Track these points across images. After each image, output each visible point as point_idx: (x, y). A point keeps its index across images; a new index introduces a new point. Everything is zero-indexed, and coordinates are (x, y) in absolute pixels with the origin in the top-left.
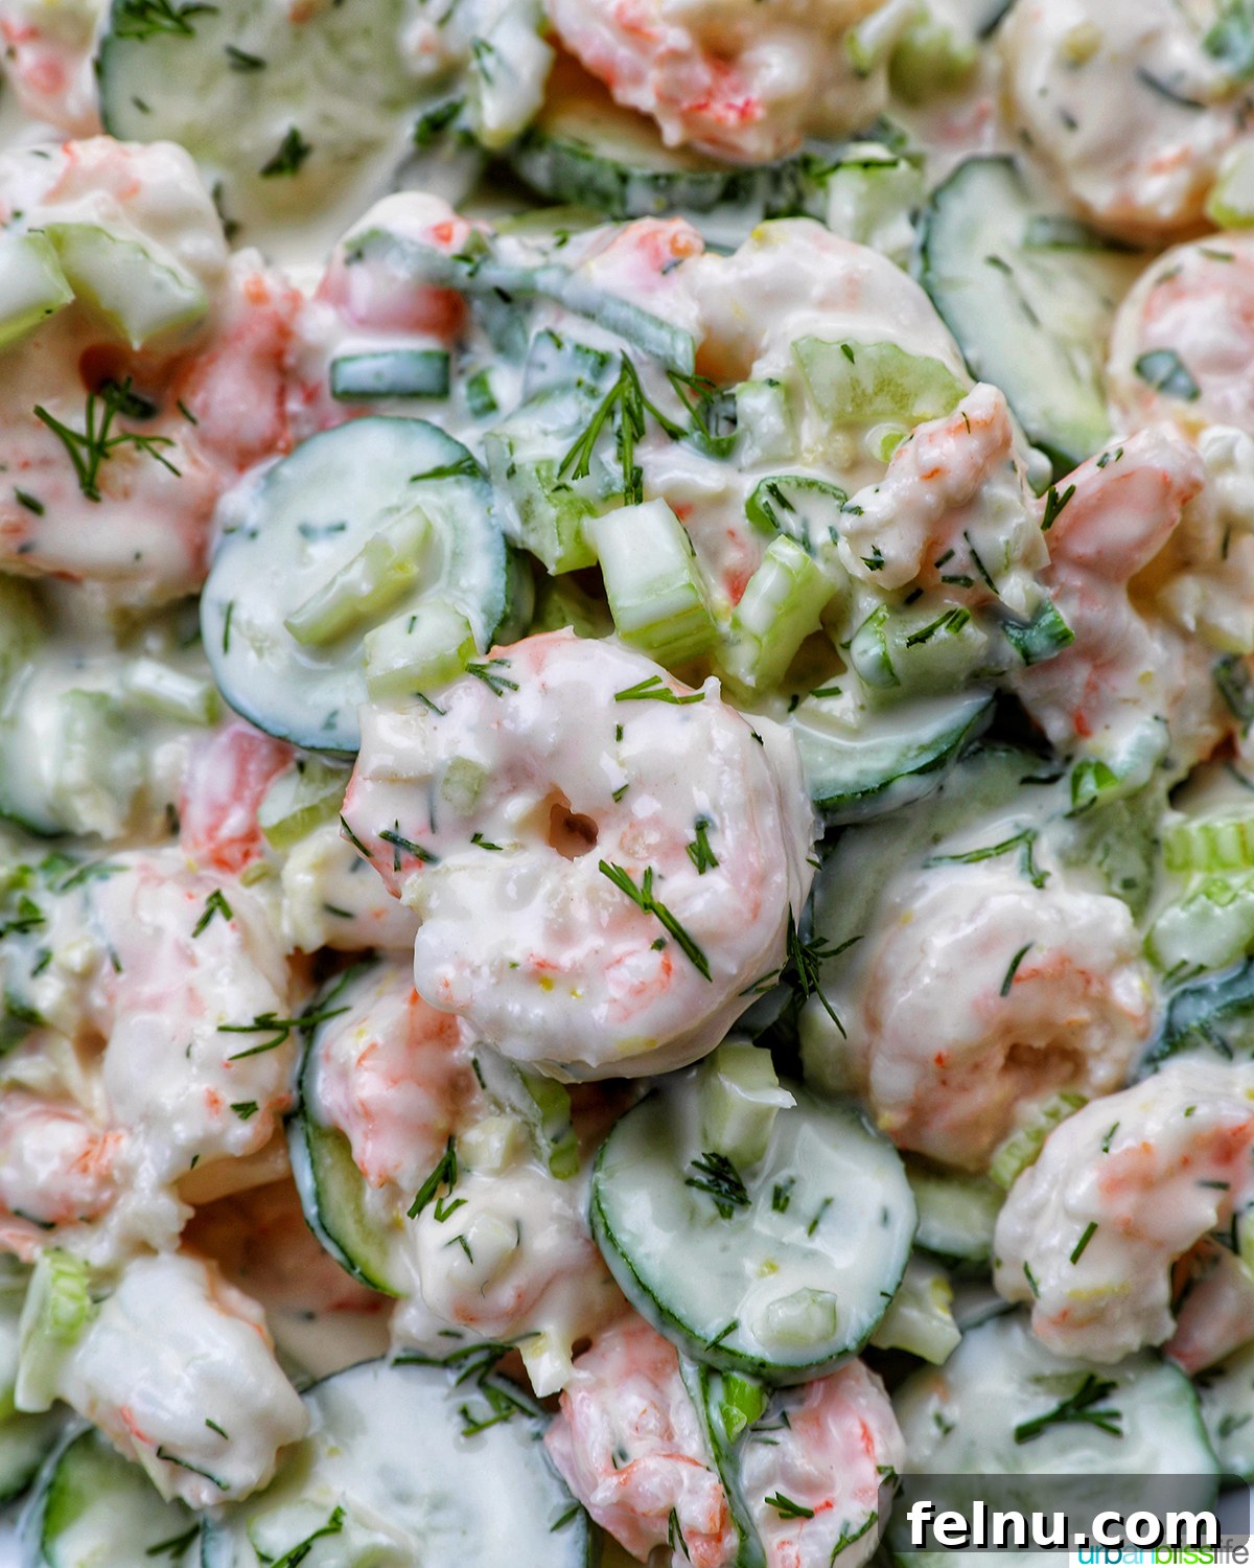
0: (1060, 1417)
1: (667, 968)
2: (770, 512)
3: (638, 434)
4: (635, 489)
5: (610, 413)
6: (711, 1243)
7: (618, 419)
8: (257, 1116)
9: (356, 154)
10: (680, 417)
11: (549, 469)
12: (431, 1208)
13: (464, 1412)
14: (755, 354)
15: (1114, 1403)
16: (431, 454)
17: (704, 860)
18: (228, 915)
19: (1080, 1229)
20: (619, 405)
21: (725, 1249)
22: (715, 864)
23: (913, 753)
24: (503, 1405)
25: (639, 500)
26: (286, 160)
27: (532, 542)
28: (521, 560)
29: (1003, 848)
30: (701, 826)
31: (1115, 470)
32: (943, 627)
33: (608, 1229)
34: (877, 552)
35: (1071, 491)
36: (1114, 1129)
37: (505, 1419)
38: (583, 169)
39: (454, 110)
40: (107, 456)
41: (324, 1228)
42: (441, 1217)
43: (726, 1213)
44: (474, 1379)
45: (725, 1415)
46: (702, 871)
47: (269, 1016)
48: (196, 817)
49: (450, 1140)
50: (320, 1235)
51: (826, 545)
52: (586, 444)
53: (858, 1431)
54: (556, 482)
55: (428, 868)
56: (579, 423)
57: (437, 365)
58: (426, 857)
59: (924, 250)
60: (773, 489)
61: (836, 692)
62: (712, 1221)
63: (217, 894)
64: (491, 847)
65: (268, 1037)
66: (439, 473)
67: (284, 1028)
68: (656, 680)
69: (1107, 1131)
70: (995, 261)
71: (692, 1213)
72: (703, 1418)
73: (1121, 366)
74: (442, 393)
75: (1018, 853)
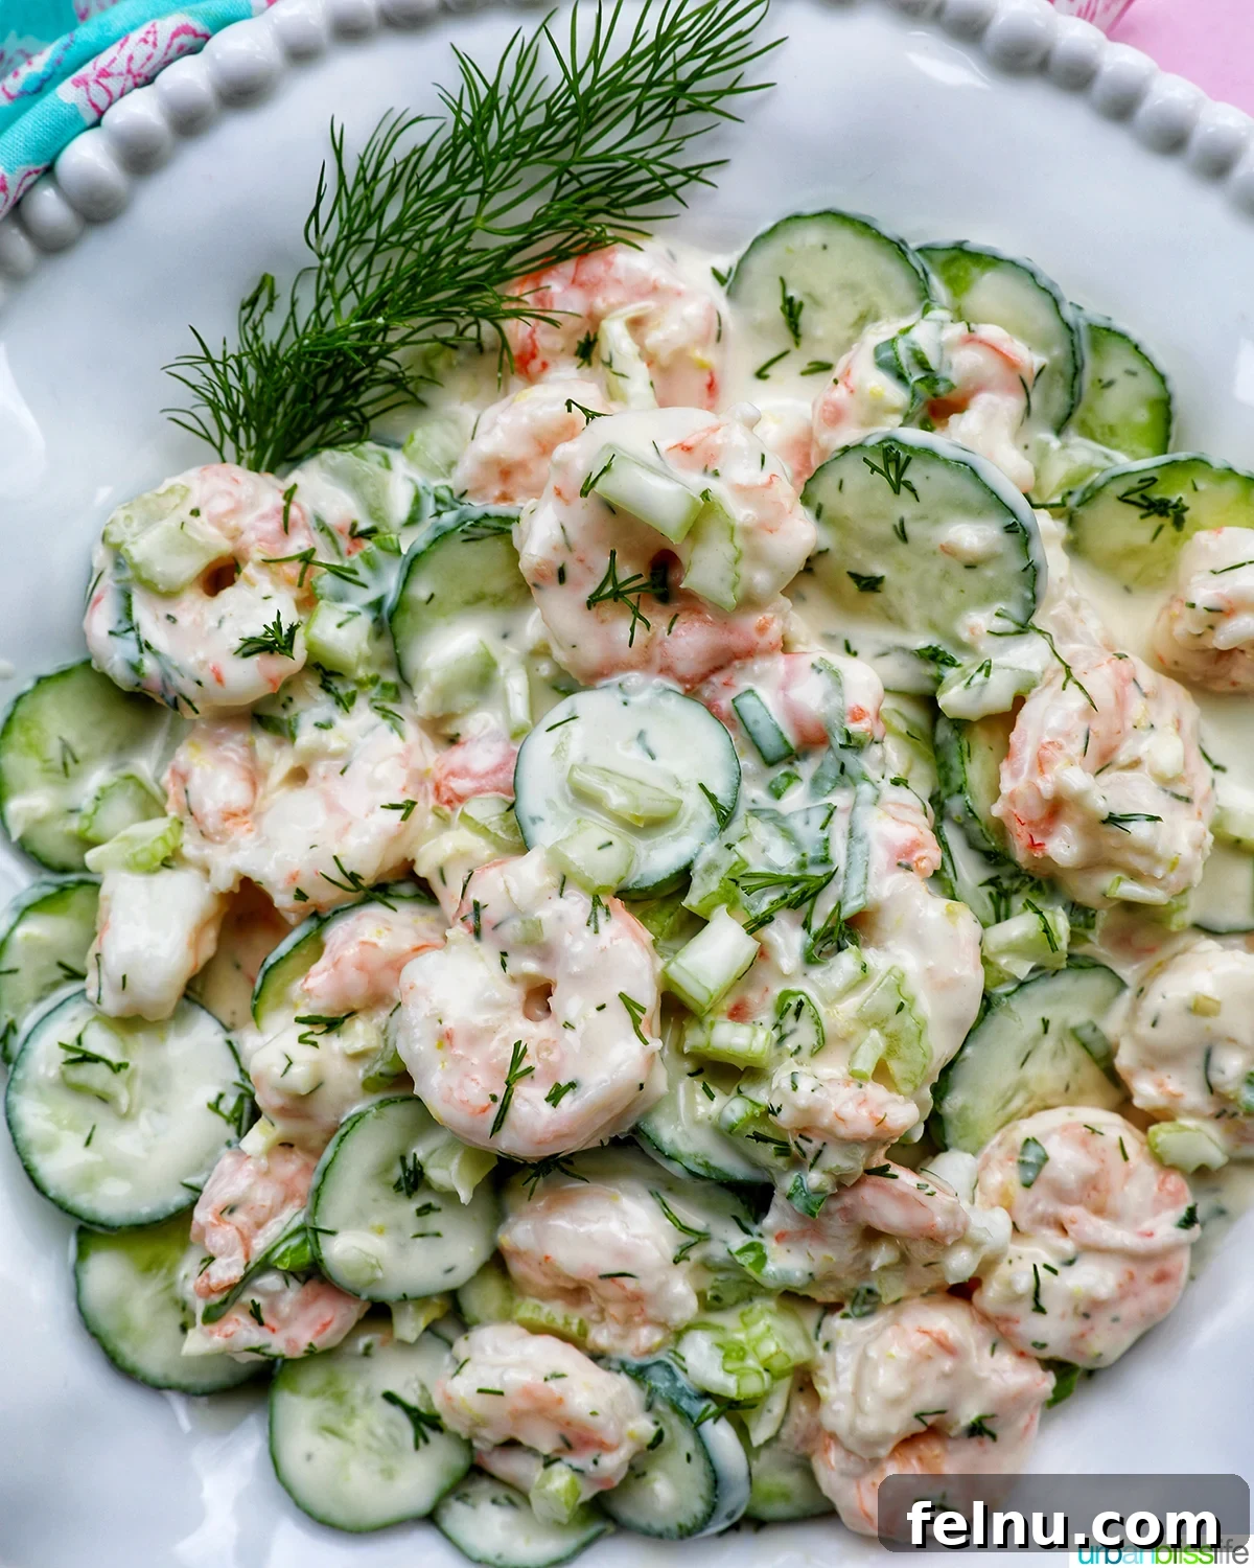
0: (409, 1411)
1: (484, 1110)
2: (787, 1010)
3: (794, 905)
4: (757, 925)
5: (795, 882)
6: (374, 1191)
7: (795, 890)
8: (302, 903)
9: (894, 619)
10: (817, 924)
11: (740, 869)
12: (305, 1029)
13: (221, 1096)
14: (879, 945)
15: (432, 1436)
16: (720, 788)
17: (554, 1098)
18: (404, 818)
19: (498, 1388)
20: (803, 885)
21: (375, 1200)
22: (554, 1105)
23: (700, 1161)
24: (236, 1115)
25: (751, 932)
26: (864, 582)
27: (696, 882)
28: (682, 879)
29: (685, 1229)
30: (572, 1085)
31: (921, 1196)
32: (774, 1146)
33: (347, 1133)
34: (779, 1110)
35: (895, 1177)
36: (562, 1376)
37: (228, 1122)
38: (955, 762)
39: (951, 663)
40: (616, 600)
41: (266, 972)
42: (302, 1040)
43: (397, 1187)
44: (241, 1091)
45: (283, 1255)
46: (547, 1100)
47: (360, 877)
48: (457, 756)
49: (352, 1014)
50: (262, 973)
51: (788, 1049)
52: (773, 880)
53: (328, 1319)
54: (736, 877)
55: (472, 937)
56: (781, 869)
57: (783, 751)
58: (477, 933)
59: (1022, 984)
60: (801, 1004)
61: (711, 1097)
62: (388, 1184)
63: (414, 803)
64: (504, 965)
65: (349, 885)
66: (712, 798)
67: (359, 887)
68: (643, 1010)
69: (559, 1372)
70: (1046, 1023)
71: (387, 1169)
72: (278, 1241)
73: (1027, 1128)
74: (770, 763)
75: (691, 1239)
